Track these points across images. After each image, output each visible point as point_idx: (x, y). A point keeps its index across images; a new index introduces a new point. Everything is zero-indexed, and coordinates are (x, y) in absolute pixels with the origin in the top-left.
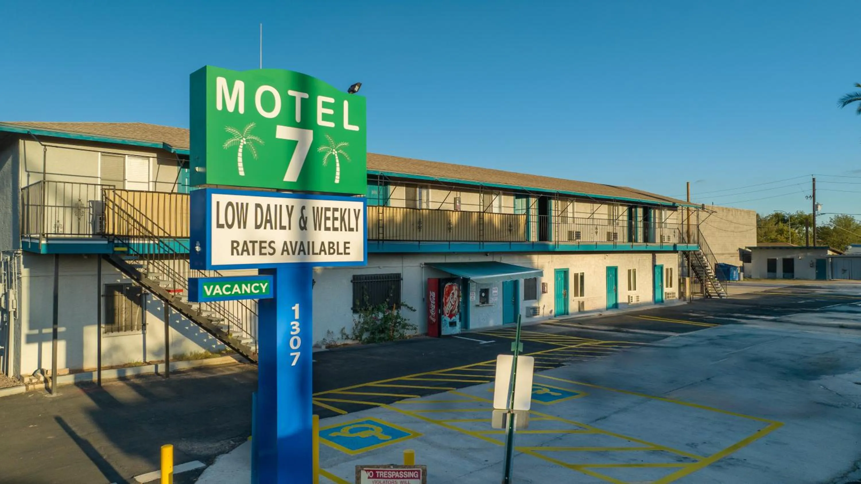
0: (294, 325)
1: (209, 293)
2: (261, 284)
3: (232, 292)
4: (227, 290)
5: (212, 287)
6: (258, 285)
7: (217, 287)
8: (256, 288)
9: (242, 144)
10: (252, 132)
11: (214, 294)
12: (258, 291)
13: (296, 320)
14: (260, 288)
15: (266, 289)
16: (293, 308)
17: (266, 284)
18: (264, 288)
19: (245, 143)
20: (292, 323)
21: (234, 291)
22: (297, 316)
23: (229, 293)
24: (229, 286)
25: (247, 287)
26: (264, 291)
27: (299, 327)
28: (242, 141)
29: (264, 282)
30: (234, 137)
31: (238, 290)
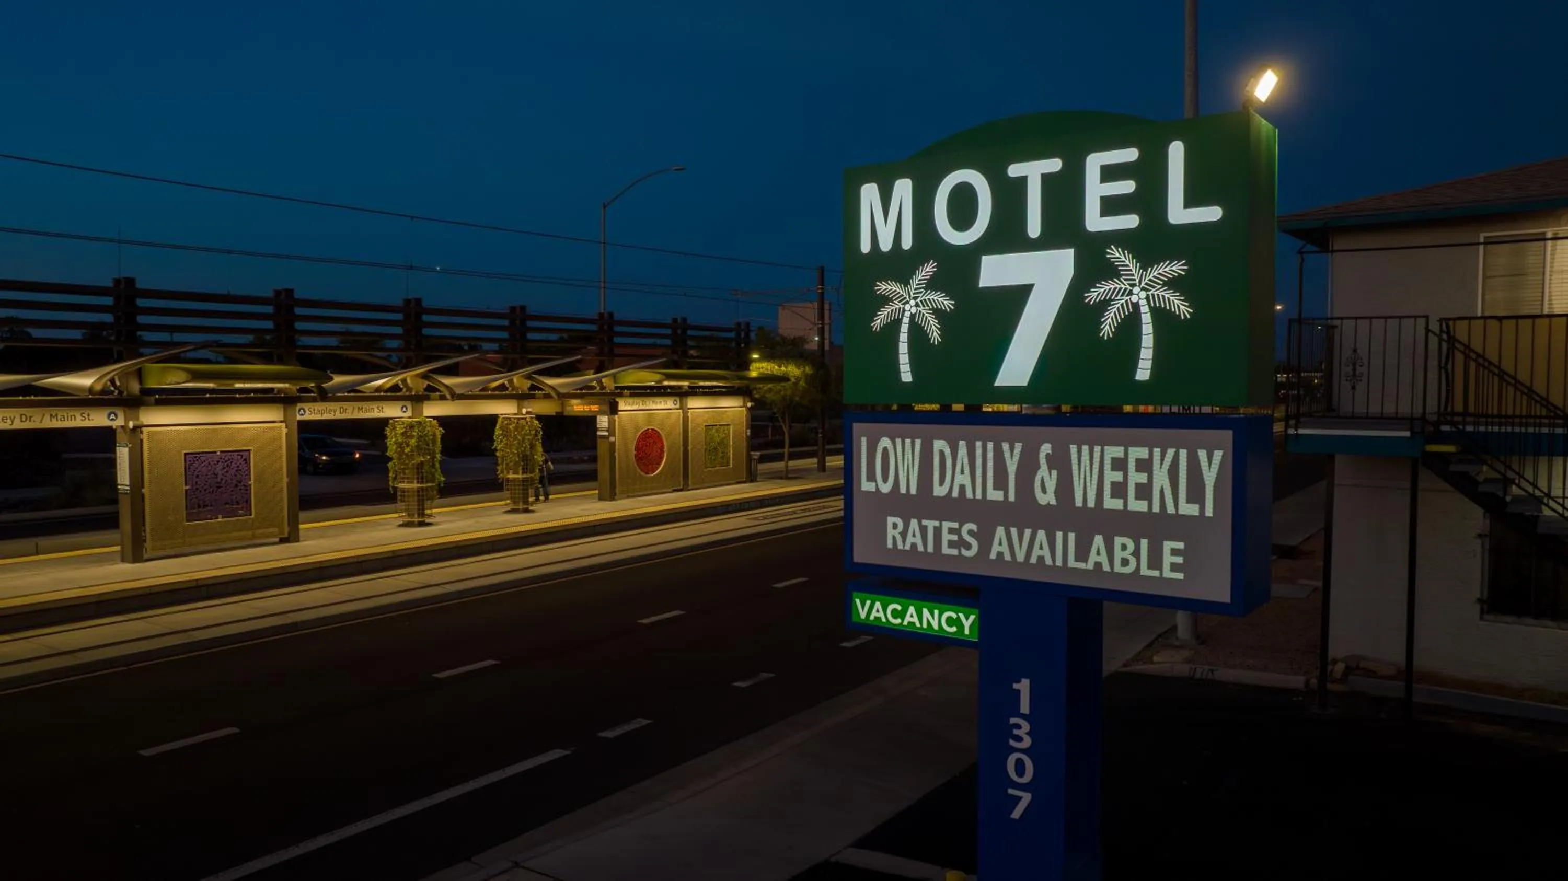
0: (1018, 727)
1: (863, 615)
2: (961, 615)
3: (903, 620)
4: (895, 613)
5: (868, 603)
6: (954, 615)
7: (878, 605)
8: (950, 621)
9: (907, 314)
10: (932, 284)
11: (872, 618)
12: (954, 629)
13: (1023, 716)
14: (957, 622)
15: (971, 627)
16: (1016, 686)
17: (972, 617)
18: (967, 624)
19: (914, 310)
20: (1013, 721)
21: (908, 619)
22: (1025, 708)
23: (899, 621)
24: (899, 608)
25: (933, 615)
26: (967, 632)
27: (1028, 733)
28: (907, 307)
29: (967, 610)
30: (892, 302)
31: (915, 619)
